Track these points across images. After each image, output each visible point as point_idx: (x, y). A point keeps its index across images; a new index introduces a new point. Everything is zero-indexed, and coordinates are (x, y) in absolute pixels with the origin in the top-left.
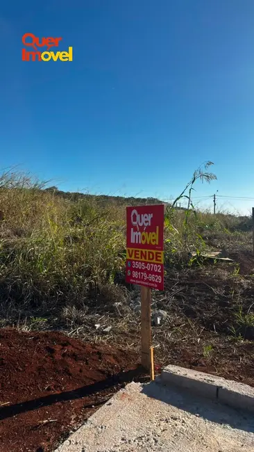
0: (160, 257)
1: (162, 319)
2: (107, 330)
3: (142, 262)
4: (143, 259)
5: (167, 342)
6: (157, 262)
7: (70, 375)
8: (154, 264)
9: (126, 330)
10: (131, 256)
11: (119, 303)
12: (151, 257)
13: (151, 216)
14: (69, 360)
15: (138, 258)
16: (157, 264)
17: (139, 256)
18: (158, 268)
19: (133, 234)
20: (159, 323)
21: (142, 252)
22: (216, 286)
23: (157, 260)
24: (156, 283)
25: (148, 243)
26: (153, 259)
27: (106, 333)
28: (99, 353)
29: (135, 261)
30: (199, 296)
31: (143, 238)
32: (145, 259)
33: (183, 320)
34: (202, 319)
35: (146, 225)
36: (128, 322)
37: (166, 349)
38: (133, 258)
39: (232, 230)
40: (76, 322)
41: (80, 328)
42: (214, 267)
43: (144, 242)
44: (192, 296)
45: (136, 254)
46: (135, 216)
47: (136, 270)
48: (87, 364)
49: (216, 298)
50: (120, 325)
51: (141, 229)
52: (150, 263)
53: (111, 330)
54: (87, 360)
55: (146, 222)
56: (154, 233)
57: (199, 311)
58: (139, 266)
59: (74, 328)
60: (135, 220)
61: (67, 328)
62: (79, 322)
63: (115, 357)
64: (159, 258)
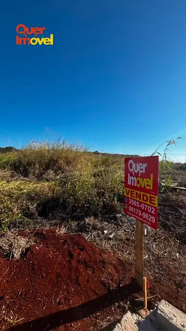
0: (154, 201)
1: (147, 230)
2: (111, 236)
3: (137, 201)
4: (138, 199)
5: (153, 255)
6: (151, 204)
7: (79, 285)
8: (148, 205)
9: (124, 237)
10: (128, 194)
11: (120, 215)
12: (145, 199)
13: (145, 165)
14: (81, 268)
15: (134, 197)
16: (152, 206)
17: (135, 195)
18: (152, 210)
19: (130, 178)
20: (146, 234)
21: (137, 193)
22: (182, 208)
23: (150, 202)
24: (150, 222)
25: (143, 187)
26: (147, 201)
27: (110, 239)
28: (103, 262)
29: (131, 199)
30: (172, 214)
31: (138, 182)
32: (140, 199)
33: (162, 232)
34: (176, 234)
35: (141, 172)
36: (125, 231)
37: (152, 262)
38: (129, 196)
39: (178, 170)
40: (93, 228)
41: (95, 233)
42: (177, 193)
43: (139, 186)
44: (167, 214)
45: (131, 194)
46: (131, 165)
47: (132, 206)
48: (94, 272)
49: (183, 217)
50: (119, 233)
51: (136, 175)
52: (144, 204)
53: (114, 236)
54: (94, 269)
55: (141, 170)
56: (148, 180)
57: (173, 226)
58: (134, 203)
59: (91, 232)
60: (131, 168)
61: (87, 232)
62: (95, 228)
63: (115, 267)
64: (152, 202)
